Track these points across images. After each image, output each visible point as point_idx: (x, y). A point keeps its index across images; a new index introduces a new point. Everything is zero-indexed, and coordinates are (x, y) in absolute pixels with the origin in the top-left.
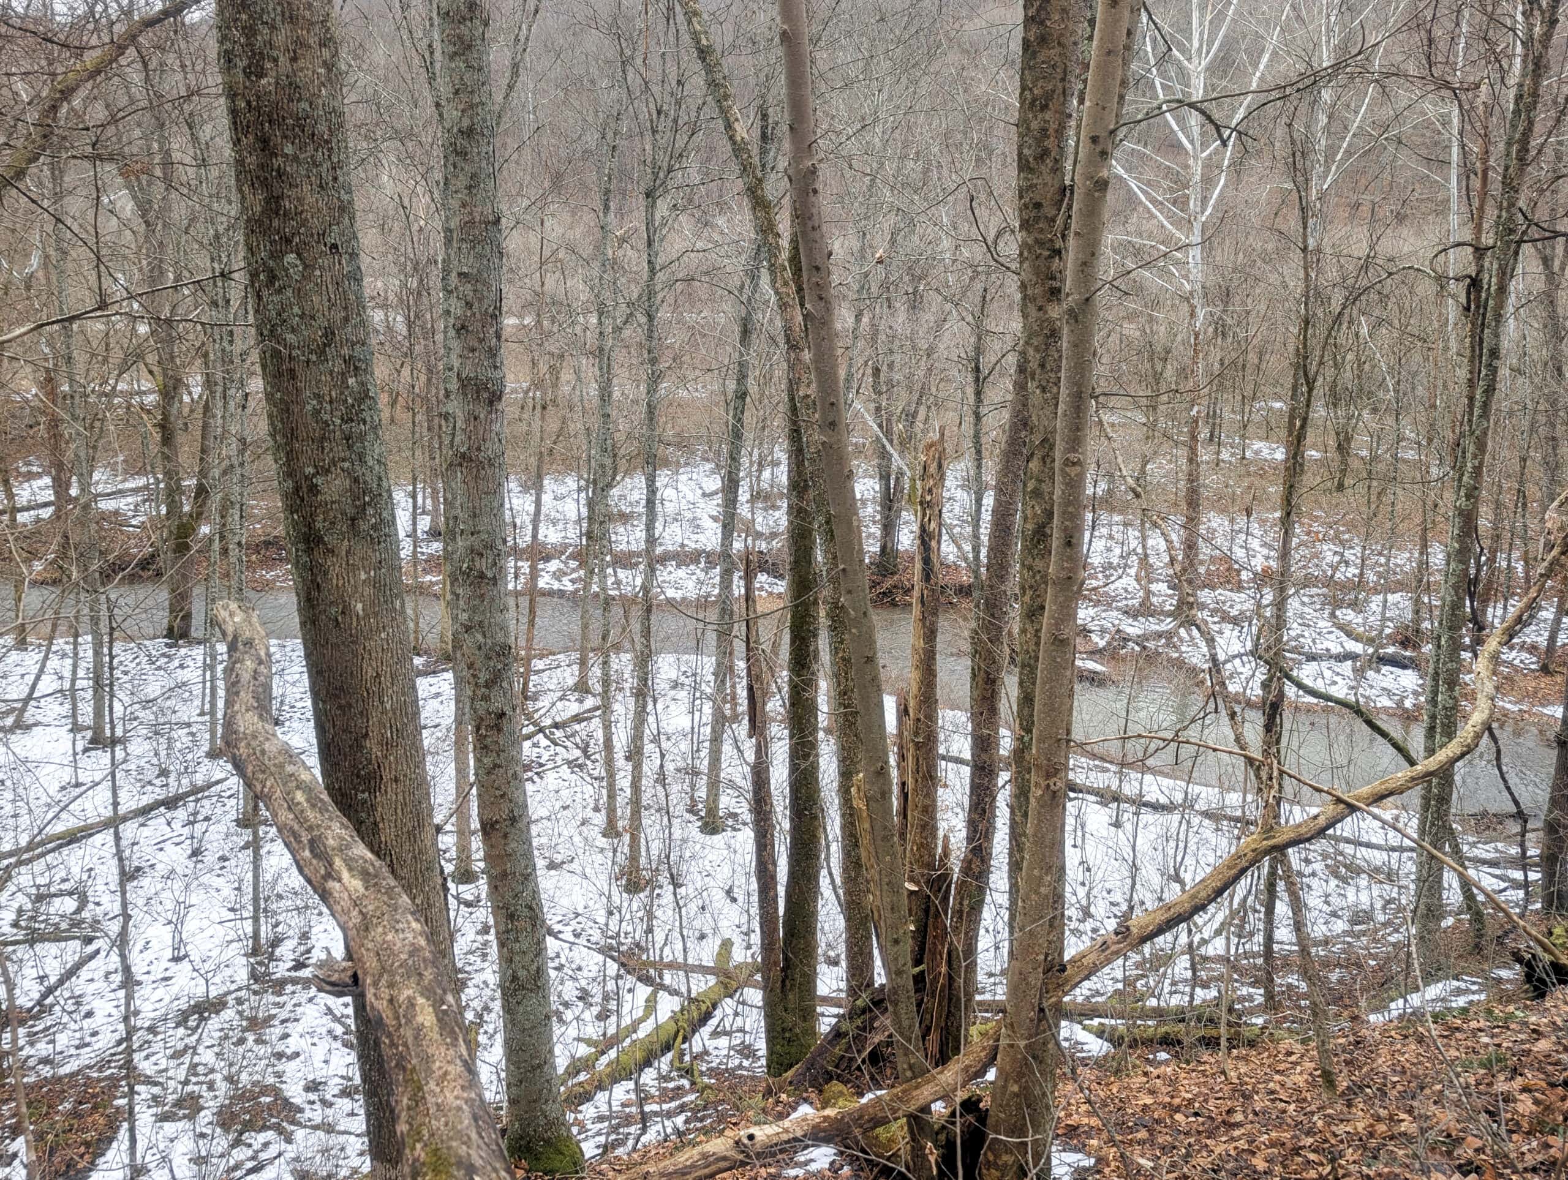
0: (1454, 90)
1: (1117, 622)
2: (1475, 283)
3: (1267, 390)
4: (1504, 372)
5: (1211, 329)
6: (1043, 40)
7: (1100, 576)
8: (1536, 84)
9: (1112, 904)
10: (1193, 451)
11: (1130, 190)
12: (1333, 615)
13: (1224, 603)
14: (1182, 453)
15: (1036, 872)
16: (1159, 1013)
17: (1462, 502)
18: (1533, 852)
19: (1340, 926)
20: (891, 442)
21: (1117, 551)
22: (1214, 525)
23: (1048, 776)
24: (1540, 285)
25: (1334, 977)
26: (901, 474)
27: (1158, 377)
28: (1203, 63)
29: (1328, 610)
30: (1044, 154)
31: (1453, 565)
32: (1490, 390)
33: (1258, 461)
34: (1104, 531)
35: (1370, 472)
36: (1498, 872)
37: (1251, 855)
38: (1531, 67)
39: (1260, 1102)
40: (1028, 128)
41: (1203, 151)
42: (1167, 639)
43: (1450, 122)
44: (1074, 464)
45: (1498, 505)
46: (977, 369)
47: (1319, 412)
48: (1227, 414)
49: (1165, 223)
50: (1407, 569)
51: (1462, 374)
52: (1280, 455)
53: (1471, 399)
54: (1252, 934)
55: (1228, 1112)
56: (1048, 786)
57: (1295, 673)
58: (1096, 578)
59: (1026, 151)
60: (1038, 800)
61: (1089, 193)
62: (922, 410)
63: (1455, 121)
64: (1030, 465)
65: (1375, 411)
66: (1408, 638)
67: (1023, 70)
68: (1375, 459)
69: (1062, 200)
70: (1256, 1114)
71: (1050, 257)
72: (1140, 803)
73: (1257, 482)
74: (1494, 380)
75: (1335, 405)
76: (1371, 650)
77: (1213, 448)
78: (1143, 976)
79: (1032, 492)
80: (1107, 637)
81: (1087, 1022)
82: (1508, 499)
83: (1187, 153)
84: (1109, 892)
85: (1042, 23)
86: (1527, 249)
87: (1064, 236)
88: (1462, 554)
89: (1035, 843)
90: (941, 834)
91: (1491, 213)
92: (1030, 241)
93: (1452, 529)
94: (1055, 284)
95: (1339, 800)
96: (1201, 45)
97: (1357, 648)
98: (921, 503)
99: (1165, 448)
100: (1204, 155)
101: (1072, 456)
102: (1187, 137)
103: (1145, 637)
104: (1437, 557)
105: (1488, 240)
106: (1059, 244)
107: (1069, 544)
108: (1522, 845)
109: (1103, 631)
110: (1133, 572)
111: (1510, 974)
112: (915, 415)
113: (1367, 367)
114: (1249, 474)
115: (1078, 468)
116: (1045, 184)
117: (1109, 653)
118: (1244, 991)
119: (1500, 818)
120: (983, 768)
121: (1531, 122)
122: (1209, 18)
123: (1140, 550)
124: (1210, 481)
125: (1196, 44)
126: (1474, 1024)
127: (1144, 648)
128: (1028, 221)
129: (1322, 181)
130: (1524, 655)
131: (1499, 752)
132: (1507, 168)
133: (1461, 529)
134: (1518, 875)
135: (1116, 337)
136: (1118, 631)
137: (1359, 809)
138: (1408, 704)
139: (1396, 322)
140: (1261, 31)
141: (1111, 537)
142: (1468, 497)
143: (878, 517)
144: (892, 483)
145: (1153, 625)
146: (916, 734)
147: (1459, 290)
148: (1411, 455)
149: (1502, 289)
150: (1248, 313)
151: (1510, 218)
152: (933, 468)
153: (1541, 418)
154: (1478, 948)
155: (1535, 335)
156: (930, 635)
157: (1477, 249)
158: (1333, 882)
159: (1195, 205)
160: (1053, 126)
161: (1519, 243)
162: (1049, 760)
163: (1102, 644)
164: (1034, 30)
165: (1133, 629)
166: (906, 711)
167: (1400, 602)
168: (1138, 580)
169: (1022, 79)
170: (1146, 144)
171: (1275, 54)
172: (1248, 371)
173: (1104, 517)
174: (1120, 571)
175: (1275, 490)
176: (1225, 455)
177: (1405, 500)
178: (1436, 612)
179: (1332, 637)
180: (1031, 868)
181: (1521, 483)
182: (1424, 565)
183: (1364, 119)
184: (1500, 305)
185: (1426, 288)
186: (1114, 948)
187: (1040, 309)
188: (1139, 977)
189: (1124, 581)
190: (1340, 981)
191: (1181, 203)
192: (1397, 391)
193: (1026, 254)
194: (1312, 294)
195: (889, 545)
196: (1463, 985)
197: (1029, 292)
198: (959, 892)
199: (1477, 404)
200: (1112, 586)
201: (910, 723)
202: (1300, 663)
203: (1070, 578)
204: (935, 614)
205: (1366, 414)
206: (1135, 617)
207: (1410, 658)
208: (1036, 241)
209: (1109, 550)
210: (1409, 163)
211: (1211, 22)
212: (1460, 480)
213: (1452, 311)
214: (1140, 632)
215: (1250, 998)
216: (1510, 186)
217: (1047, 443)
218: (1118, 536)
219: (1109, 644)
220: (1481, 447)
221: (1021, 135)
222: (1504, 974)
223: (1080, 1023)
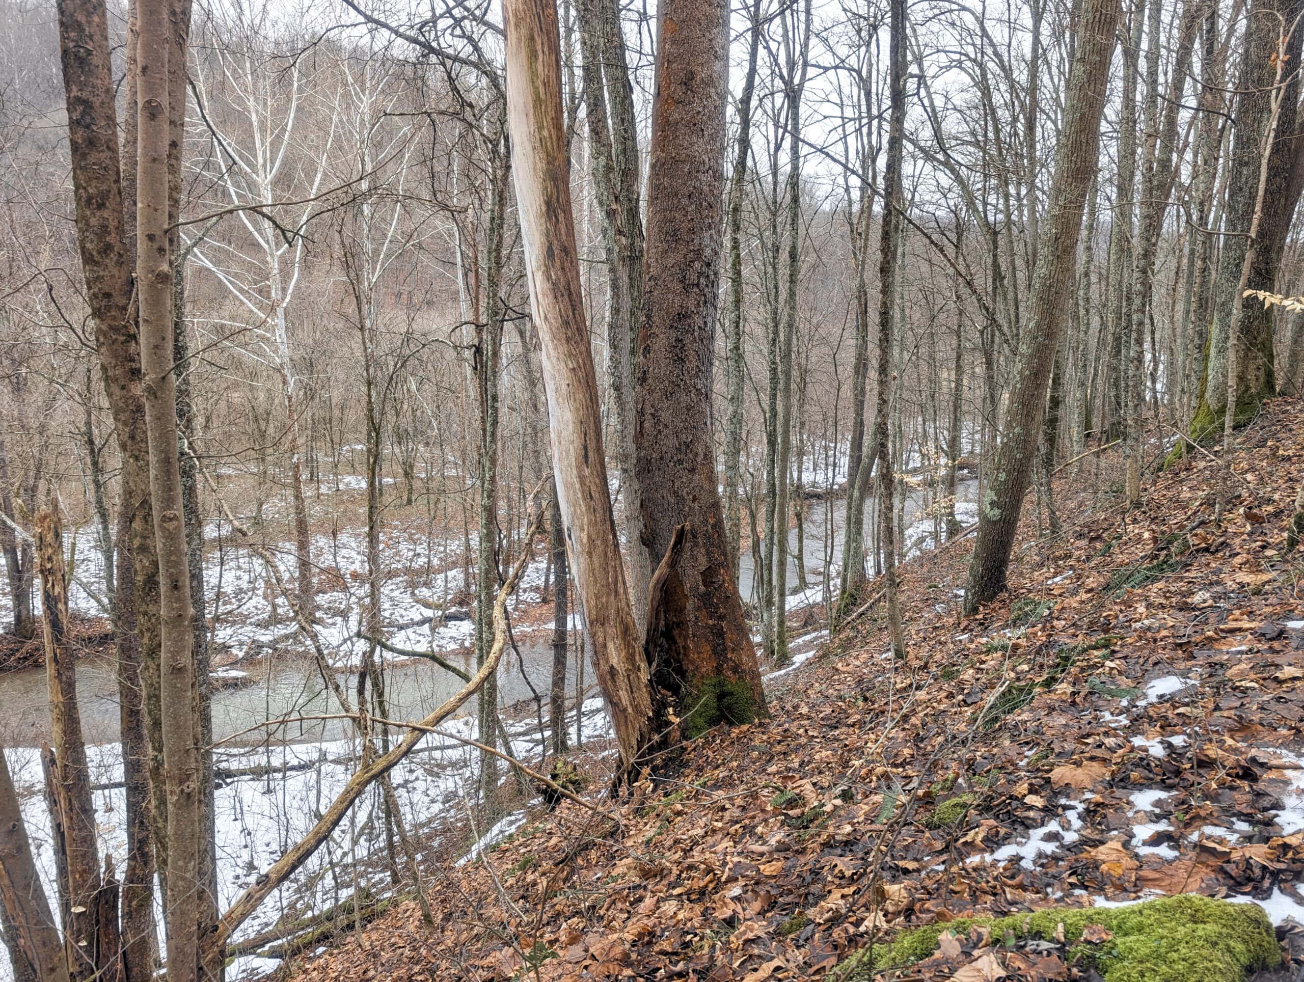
0: (452, 212)
1: (251, 634)
2: (478, 350)
3: (351, 436)
4: (503, 411)
5: (301, 393)
6: (91, 143)
7: (234, 600)
8: (502, 211)
9: (271, 853)
10: (297, 489)
11: (220, 282)
12: (413, 594)
13: (335, 601)
14: (290, 492)
15: (180, 863)
16: (315, 920)
17: (486, 501)
18: (546, 719)
19: (436, 807)
20: (12, 517)
21: (246, 577)
22: (320, 544)
23: (181, 782)
24: (520, 350)
25: (435, 844)
26: (26, 546)
27: (263, 434)
28: (269, 177)
29: (409, 591)
30: (107, 249)
31: (484, 545)
32: (495, 423)
33: (350, 491)
34: (233, 564)
35: (428, 489)
36: (528, 738)
37: (356, 788)
38: (497, 199)
39: (385, 956)
40: (87, 224)
41: (277, 250)
42: (294, 639)
43: (454, 235)
44: (171, 519)
45: (509, 499)
46: (91, 442)
47: (388, 449)
48: (321, 457)
49: (253, 308)
50: (458, 552)
51: (478, 413)
52: (364, 485)
53: (484, 430)
54: (378, 836)
55: (365, 972)
56: (182, 790)
57: (389, 643)
58: (231, 603)
59: (88, 245)
60: (174, 805)
61: (152, 285)
62: (42, 485)
63: (457, 234)
64: (133, 525)
65: (427, 444)
66: (463, 599)
67: (74, 170)
68: (430, 478)
69: (131, 291)
70: (383, 965)
71: (126, 341)
72: (286, 768)
73: (350, 506)
74: (496, 416)
75: (400, 443)
76: (440, 613)
77: (315, 485)
78: (301, 898)
79: (139, 548)
80: (245, 648)
81: (259, 951)
82: (515, 495)
83: (265, 251)
84: (268, 845)
85: (88, 127)
86: (508, 326)
87: (137, 324)
88: (489, 536)
89: (177, 840)
90: (101, 855)
91: (483, 302)
92: (104, 327)
93: (481, 520)
94: (133, 365)
95: (414, 729)
96: (265, 162)
97: (429, 613)
98: (42, 572)
99: (276, 489)
100: (279, 253)
101: (168, 513)
102: (263, 238)
103: (276, 641)
104: (475, 541)
105: (483, 320)
106: (133, 330)
107: (176, 587)
108: (540, 717)
109: (241, 644)
110: (260, 592)
111: (537, 800)
112: (34, 489)
113: (418, 413)
114: (342, 502)
115: (175, 523)
116: (113, 276)
117: (249, 660)
118: (377, 877)
119: (527, 703)
120: (136, 788)
121: (501, 238)
122: (269, 140)
123: (264, 574)
124: (315, 511)
125: (261, 160)
126: (516, 843)
127: (276, 649)
128: (99, 310)
129: (371, 276)
130: (532, 594)
131: (521, 661)
132: (490, 268)
133: (487, 520)
134: (538, 736)
135: (223, 405)
136: (254, 641)
137: (428, 731)
138: (467, 644)
139: (433, 380)
140: (312, 154)
141: (239, 568)
142: (489, 497)
143: (8, 589)
144: (19, 554)
145: (280, 631)
146: (65, 778)
147: (468, 354)
148: (453, 472)
149: (495, 354)
150: (329, 379)
151: (495, 303)
152: (50, 538)
153: (528, 438)
154: (520, 792)
155: (520, 384)
156: (68, 688)
157: (477, 326)
158: (429, 778)
159: (277, 294)
160: (112, 224)
161: (503, 321)
162: (180, 769)
163: (241, 655)
164: (80, 134)
165: (265, 637)
166: (53, 761)
167: (456, 576)
168: (265, 597)
169: (74, 178)
170: (230, 243)
171: (325, 174)
172: (334, 423)
173: (232, 554)
174: (250, 594)
175: (363, 510)
176: (324, 489)
177: (452, 505)
178: (477, 577)
179: (414, 609)
180: (175, 862)
181: (521, 482)
182: (468, 548)
183: (396, 229)
184: (495, 365)
185: (450, 354)
186: (257, 895)
187: (123, 388)
188: (297, 900)
189: (252, 603)
190: (440, 845)
191: (264, 292)
192: (439, 429)
193: (102, 339)
194: (370, 361)
195: (24, 613)
196: (513, 818)
197: (110, 373)
198: (125, 897)
199: (488, 434)
200: (245, 607)
201: (58, 771)
202: (393, 633)
203: (180, 616)
204: (71, 668)
205: (421, 448)
206: (266, 627)
207: (466, 613)
208: (111, 327)
209: (239, 578)
210: (430, 265)
211: (272, 144)
212: (483, 486)
213: (469, 371)
214: (271, 638)
215: (381, 880)
216: (494, 283)
217: (145, 503)
218: (246, 566)
219: (247, 653)
220: (493, 462)
221: (81, 230)
222: (535, 801)
223: (254, 953)
